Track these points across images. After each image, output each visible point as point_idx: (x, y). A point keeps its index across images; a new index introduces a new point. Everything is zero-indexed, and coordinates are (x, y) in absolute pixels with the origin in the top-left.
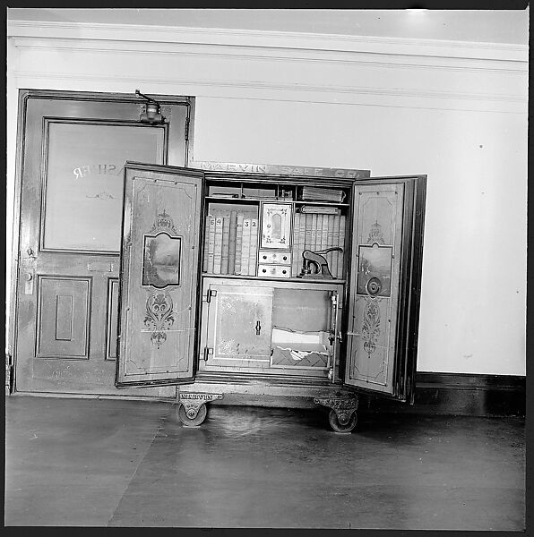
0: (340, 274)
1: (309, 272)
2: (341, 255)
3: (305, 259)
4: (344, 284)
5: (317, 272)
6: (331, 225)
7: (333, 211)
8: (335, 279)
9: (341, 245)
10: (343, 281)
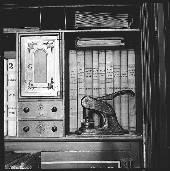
0: (133, 125)
1: (92, 126)
2: (133, 101)
3: (85, 109)
4: (140, 141)
5: (101, 125)
6: (117, 63)
7: (117, 42)
8: (126, 132)
9: (132, 86)
10: (140, 137)
